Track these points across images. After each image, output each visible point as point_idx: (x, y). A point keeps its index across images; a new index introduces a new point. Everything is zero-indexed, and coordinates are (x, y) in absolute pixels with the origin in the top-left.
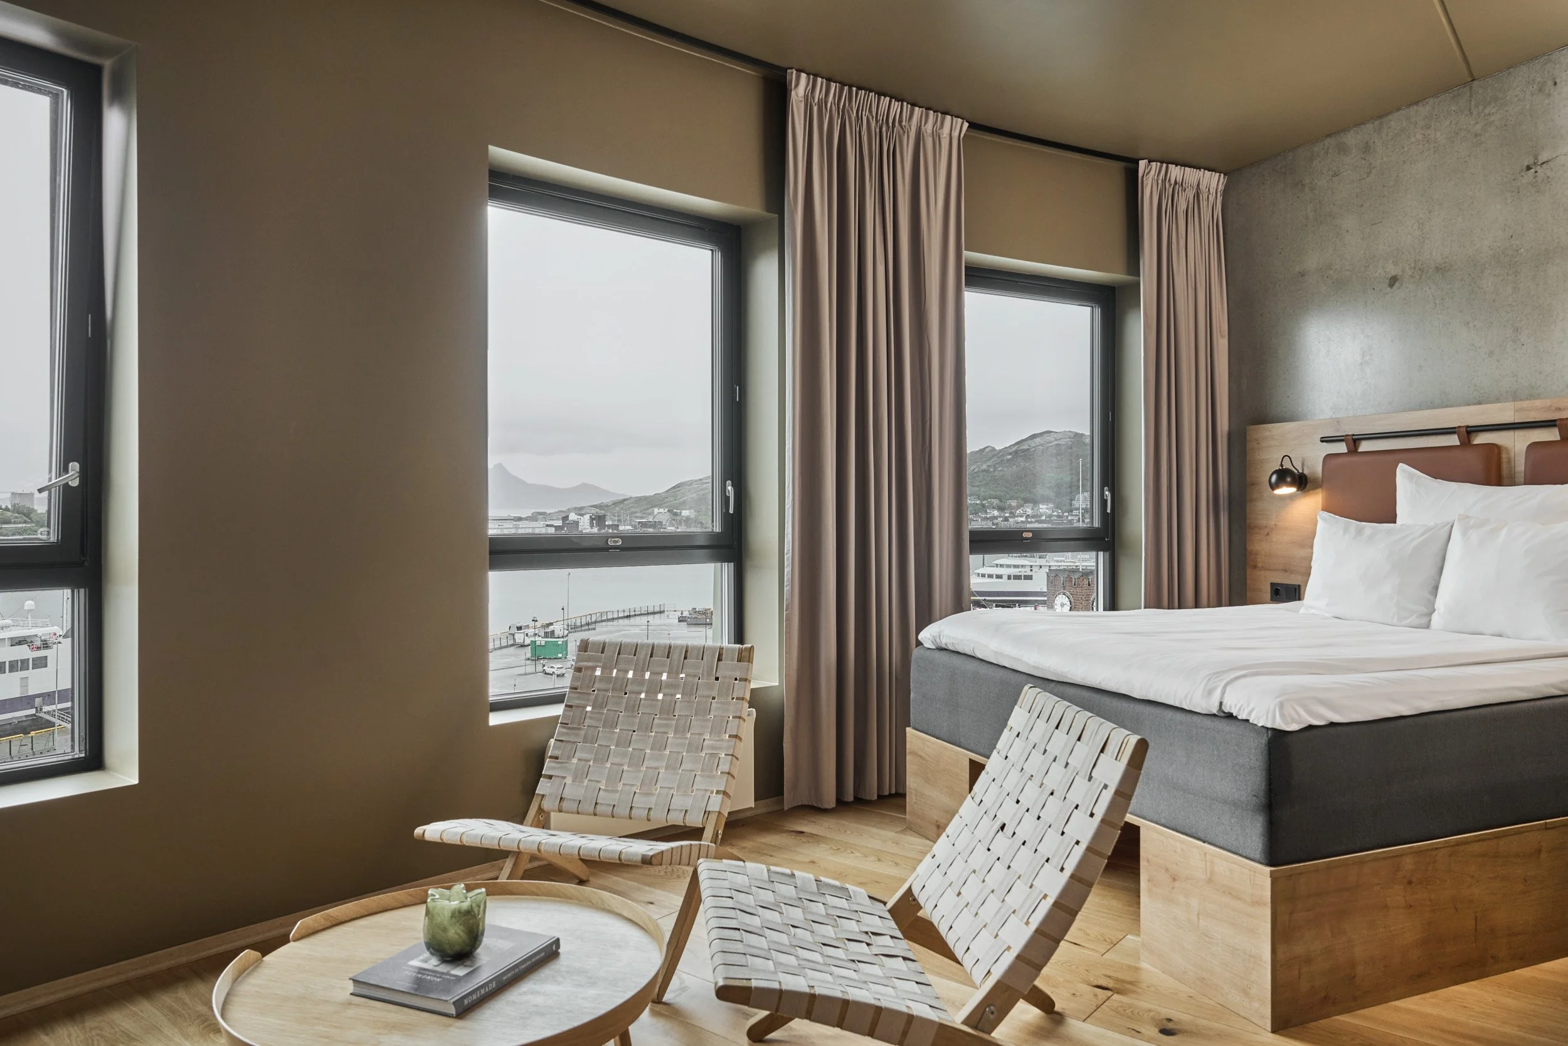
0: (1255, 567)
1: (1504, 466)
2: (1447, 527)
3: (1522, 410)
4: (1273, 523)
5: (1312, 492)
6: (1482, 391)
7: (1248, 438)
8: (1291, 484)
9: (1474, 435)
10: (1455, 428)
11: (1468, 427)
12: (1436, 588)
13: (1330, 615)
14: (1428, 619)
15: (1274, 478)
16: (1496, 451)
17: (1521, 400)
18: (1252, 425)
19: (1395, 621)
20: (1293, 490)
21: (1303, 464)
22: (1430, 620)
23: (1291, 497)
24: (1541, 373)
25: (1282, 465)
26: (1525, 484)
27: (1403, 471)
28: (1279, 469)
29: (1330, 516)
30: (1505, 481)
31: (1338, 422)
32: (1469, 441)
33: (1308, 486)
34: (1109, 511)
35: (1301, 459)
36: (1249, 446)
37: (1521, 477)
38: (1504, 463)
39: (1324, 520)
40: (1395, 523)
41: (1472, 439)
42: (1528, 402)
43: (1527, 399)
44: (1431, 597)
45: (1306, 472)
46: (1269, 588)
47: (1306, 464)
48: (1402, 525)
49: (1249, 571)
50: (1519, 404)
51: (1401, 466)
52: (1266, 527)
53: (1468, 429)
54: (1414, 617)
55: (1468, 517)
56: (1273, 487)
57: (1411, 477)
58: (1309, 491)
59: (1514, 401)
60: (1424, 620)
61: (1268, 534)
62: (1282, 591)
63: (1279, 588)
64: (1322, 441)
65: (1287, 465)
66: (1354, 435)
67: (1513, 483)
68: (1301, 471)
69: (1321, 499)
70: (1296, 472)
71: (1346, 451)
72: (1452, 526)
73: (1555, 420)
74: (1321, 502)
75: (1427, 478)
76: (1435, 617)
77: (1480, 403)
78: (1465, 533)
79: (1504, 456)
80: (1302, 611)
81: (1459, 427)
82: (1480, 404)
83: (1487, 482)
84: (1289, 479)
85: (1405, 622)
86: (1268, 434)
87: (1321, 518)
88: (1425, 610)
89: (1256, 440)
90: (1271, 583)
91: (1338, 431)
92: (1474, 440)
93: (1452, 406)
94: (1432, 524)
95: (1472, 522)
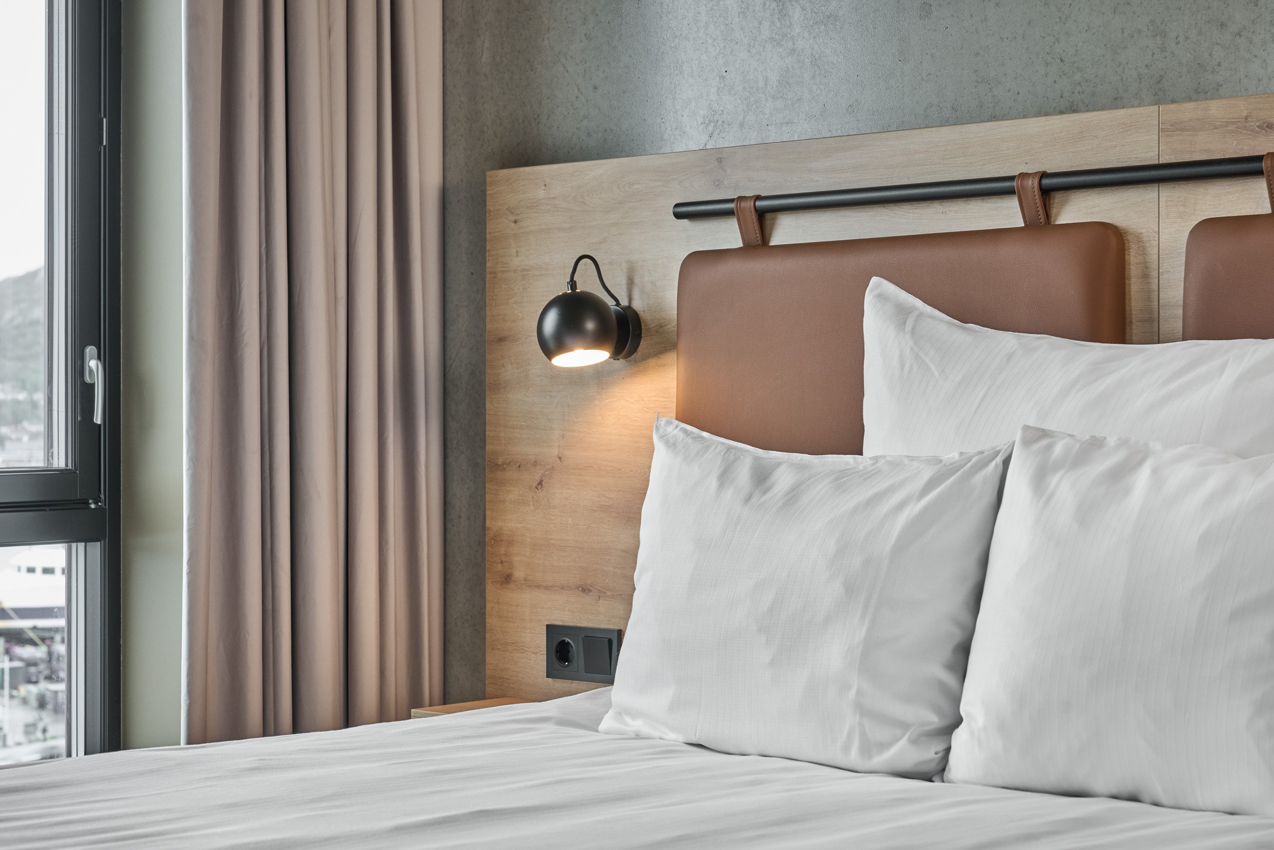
0: (507, 579)
1: (1134, 286)
2: (993, 464)
3: (1178, 127)
4: (555, 452)
5: (652, 362)
6: (1078, 77)
7: (490, 205)
8: (598, 340)
9: (1058, 197)
10: (1011, 178)
11: (1044, 175)
12: (964, 650)
13: (681, 738)
14: (941, 747)
15: (551, 321)
16: (1113, 242)
17: (1173, 101)
18: (504, 166)
19: (854, 758)
20: (600, 356)
21: (631, 282)
22: (948, 750)
23: (598, 374)
24: (1223, 25)
25: (573, 284)
26: (1184, 339)
27: (882, 297)
28: (565, 295)
29: (685, 431)
30: (1136, 329)
31: (720, 160)
32: (1048, 216)
33: (643, 343)
34: (98, 419)
35: (625, 266)
36: (491, 227)
37: (1173, 318)
38: (1133, 280)
39: (671, 445)
40: (860, 453)
41: (1054, 211)
42: (1191, 105)
43: (1190, 99)
44: (950, 679)
45: (637, 305)
46: (540, 641)
47: (637, 280)
48: (876, 459)
49: (491, 590)
50: (1172, 112)
51: (878, 285)
52: (535, 464)
53: (1046, 182)
54: (903, 742)
55: (1044, 434)
56: (549, 348)
57: (902, 313)
58: (645, 358)
59: (1158, 102)
60: (929, 754)
61: (540, 483)
62: (576, 648)
63: (567, 640)
64: (678, 216)
65: (588, 284)
66: (758, 198)
67: (1155, 337)
68: (624, 302)
69: (674, 384)
70: (611, 303)
71: (740, 244)
72: (1006, 462)
73: (1260, 158)
74: (674, 391)
75: (942, 321)
76: (960, 737)
77: (1073, 109)
78: (1040, 478)
79: (1133, 258)
80: (608, 722)
81: (1023, 175)
82: (1075, 111)
83: (1094, 336)
84: (590, 325)
85: (881, 759)
86: (541, 193)
87: (661, 437)
88: (934, 720)
89: (511, 211)
90: (549, 627)
91: (718, 184)
92: (1058, 215)
93: (1003, 118)
94: (955, 455)
95: (1058, 449)
